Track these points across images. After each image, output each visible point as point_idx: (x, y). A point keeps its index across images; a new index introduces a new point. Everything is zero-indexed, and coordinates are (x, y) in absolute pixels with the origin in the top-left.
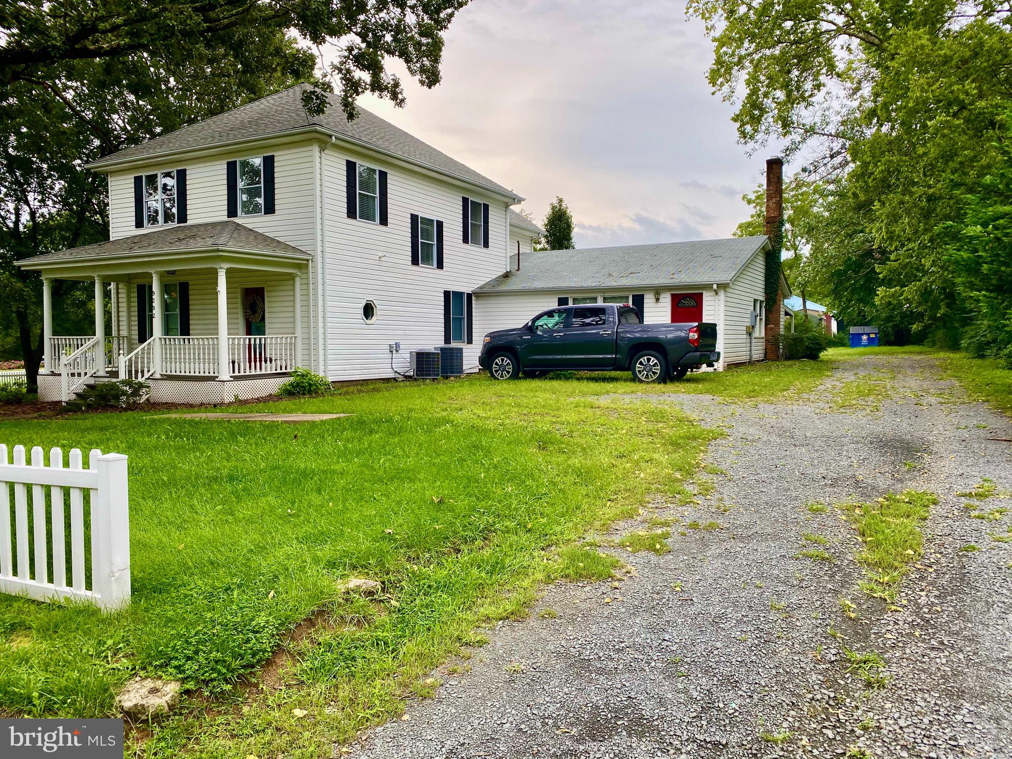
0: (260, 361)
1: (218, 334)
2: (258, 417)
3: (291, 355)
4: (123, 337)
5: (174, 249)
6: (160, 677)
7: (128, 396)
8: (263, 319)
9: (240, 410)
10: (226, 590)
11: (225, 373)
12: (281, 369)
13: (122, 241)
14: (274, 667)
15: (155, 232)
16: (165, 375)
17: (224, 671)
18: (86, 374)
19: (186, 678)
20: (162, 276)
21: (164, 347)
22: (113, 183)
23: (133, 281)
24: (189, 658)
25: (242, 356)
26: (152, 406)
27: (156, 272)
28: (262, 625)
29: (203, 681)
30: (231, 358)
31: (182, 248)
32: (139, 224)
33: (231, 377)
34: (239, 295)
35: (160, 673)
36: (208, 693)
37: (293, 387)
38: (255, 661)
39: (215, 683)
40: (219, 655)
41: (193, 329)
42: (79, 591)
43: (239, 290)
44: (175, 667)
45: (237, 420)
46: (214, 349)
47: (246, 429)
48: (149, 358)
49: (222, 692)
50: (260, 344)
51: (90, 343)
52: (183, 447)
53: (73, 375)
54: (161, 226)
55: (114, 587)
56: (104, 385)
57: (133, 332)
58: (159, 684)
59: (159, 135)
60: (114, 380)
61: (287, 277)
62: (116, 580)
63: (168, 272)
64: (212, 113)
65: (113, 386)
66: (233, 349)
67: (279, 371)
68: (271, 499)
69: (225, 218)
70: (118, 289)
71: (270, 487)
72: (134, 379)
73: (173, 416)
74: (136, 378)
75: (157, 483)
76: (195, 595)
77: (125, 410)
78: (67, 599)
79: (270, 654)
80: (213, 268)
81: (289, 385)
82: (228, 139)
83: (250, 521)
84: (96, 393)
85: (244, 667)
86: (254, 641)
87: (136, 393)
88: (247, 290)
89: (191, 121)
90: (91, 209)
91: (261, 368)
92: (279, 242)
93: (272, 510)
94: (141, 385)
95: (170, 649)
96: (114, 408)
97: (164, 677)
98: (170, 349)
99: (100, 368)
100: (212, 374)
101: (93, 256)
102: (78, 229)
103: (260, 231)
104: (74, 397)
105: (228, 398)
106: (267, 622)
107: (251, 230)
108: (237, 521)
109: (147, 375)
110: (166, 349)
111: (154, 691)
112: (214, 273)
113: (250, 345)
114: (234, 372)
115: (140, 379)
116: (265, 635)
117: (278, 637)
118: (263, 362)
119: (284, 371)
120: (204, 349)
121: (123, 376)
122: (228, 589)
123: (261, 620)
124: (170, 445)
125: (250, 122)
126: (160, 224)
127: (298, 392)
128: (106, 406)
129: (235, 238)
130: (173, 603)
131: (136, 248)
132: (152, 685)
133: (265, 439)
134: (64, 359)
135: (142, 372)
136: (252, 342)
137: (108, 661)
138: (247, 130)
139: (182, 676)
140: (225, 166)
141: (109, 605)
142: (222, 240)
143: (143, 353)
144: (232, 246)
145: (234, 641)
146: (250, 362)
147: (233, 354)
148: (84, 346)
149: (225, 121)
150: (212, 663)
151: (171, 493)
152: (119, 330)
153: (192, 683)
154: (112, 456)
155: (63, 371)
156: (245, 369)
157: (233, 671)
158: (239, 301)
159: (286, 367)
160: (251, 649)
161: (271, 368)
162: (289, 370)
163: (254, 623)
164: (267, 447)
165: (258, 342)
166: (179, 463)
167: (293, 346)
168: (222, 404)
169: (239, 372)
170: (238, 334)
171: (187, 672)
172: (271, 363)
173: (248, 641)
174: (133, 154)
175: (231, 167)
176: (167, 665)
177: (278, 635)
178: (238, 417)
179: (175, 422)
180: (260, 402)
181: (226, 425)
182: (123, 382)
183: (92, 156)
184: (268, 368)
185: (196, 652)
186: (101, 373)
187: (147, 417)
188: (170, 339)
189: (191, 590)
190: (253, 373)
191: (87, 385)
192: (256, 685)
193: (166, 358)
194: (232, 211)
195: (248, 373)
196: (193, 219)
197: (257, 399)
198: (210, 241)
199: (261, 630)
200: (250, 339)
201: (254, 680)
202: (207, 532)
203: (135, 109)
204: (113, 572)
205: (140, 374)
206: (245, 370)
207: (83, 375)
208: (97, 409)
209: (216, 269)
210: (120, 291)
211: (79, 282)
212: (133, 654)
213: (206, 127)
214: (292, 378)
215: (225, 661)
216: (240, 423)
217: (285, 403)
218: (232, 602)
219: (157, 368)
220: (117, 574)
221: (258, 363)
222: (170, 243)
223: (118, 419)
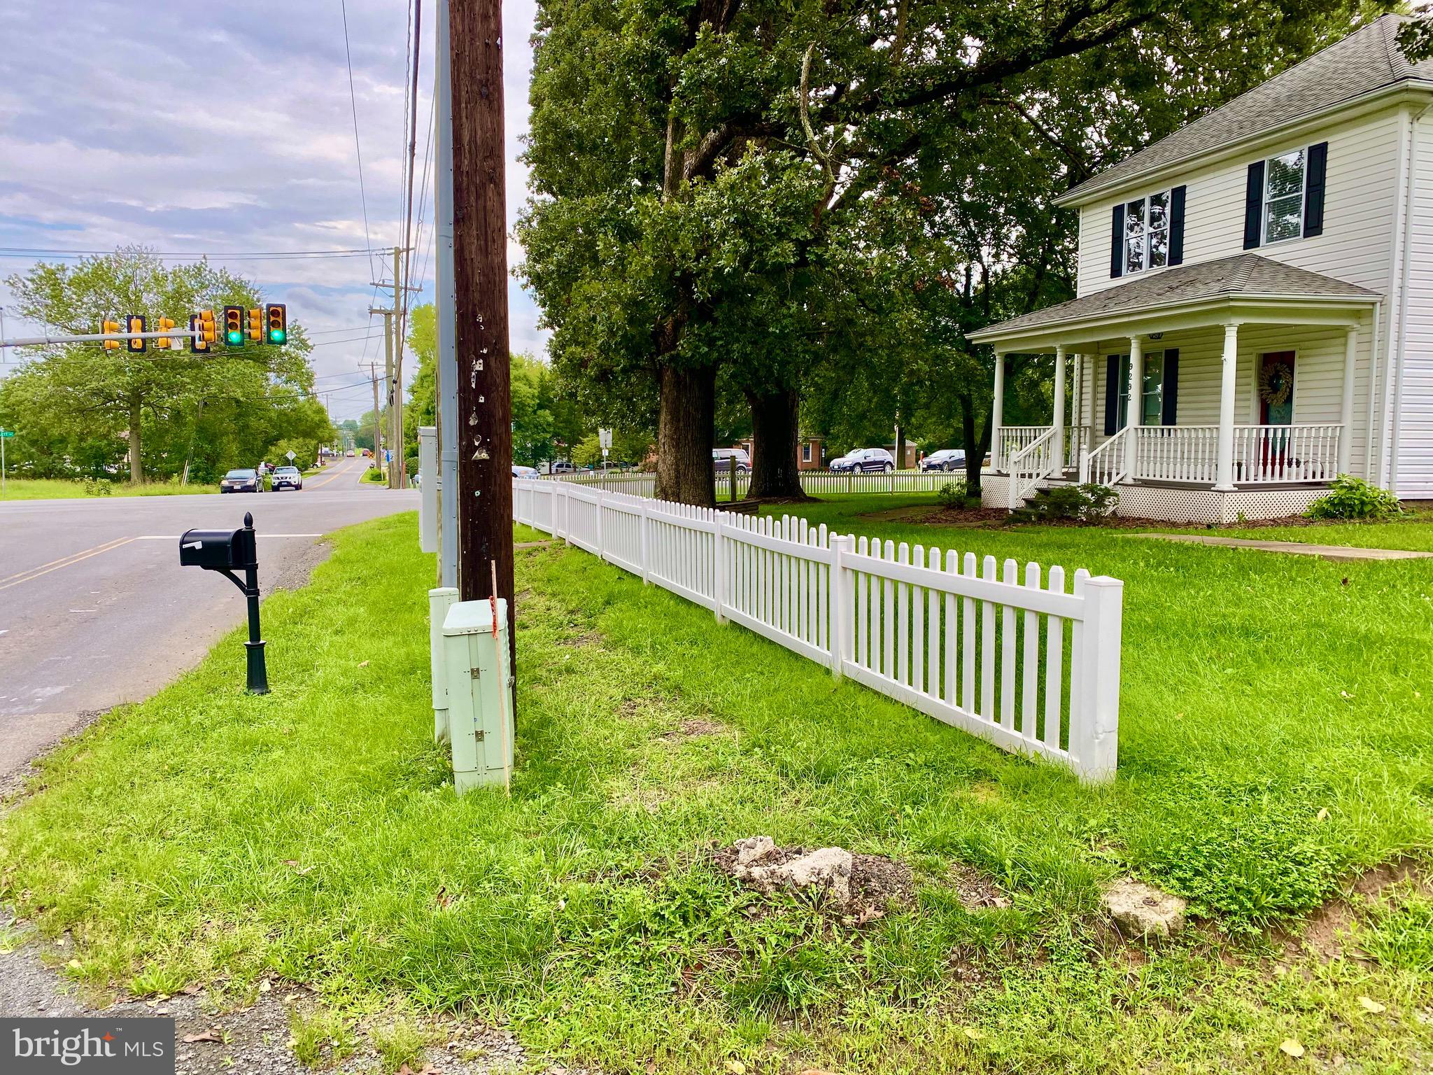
0: (1281, 464)
1: (1218, 423)
2: (1280, 547)
3: (1332, 455)
4: (1085, 428)
5: (1163, 302)
6: (1159, 887)
7: (1090, 506)
8: (1289, 400)
9: (1249, 535)
10: (1251, 791)
11: (1226, 480)
12: (1314, 477)
13: (1092, 298)
14: (1326, 923)
15: (1136, 282)
16: (1139, 480)
17: (1250, 905)
18: (1038, 475)
19: (1194, 899)
20: (1143, 341)
21: (1140, 442)
22: (1085, 220)
23: (1102, 351)
24: (1197, 873)
25: (1251, 455)
26: (1120, 521)
27: (1136, 337)
28: (1309, 855)
29: (1218, 910)
30: (1236, 457)
31: (1174, 299)
32: (1116, 272)
33: (1235, 485)
34: (1253, 365)
35: (1158, 881)
36: (1225, 929)
37: (1333, 504)
38: (1296, 905)
39: (1236, 919)
40: (1242, 880)
41: (1181, 417)
42: (1050, 748)
43: (1254, 358)
44: (1178, 879)
45: (1247, 549)
46: (1211, 445)
47: (1262, 563)
48: (1119, 456)
49: (1246, 934)
50: (1283, 438)
51: (1045, 435)
52: (1170, 580)
53: (1023, 476)
54: (1146, 272)
55: (1097, 752)
56: (1061, 490)
57: (1098, 421)
58: (1157, 895)
59: (1148, 143)
60: (1074, 484)
61: (1334, 333)
62: (1100, 743)
63: (1152, 336)
64: (1227, 96)
65: (1072, 492)
66: (1240, 445)
67: (1310, 479)
68: (1312, 669)
69: (1241, 251)
70: (1082, 362)
71: (1309, 653)
72: (1098, 483)
73: (1153, 536)
74: (1101, 482)
75: (1140, 625)
76: (1204, 787)
77: (1087, 524)
78: (1038, 755)
79: (1321, 902)
80: (1218, 327)
81: (1327, 502)
82: (1253, 130)
83: (1279, 697)
84: (1051, 499)
85: (1279, 909)
86: (1295, 875)
87: (1100, 502)
88: (1266, 356)
89: (1194, 115)
90: (1053, 260)
91: (1281, 474)
92: (1325, 279)
93: (1316, 686)
94: (1108, 493)
95: (1171, 853)
96: (1073, 521)
97: (1163, 888)
98: (1149, 444)
99: (1055, 467)
100: (1206, 481)
101: (1057, 320)
102: (1037, 287)
103: (1294, 264)
104: (1023, 504)
105: (1228, 517)
106: (1317, 853)
107: (1280, 265)
108: (1259, 694)
109: (1115, 479)
110: (1143, 444)
111: (1150, 902)
112: (1220, 332)
113: (1266, 439)
114: (1239, 478)
115: (1106, 484)
116: (1313, 871)
117: (1333, 880)
118: (1286, 466)
119: (1318, 479)
120: (1197, 445)
121: (1084, 478)
122: (1253, 790)
123: (1307, 846)
124: (1152, 576)
125: (1289, 96)
126: (1144, 268)
127: (1342, 514)
128: (1063, 517)
129: (1254, 279)
130: (1174, 791)
131: (1111, 305)
132: (1148, 895)
133: (1294, 580)
134: (1015, 455)
135: (1110, 475)
136: (1271, 435)
137: (1090, 846)
138: (1285, 111)
139: (1188, 894)
140: (1246, 172)
141: (1089, 774)
142: (1235, 284)
143: (1112, 449)
144: (1250, 291)
145: (1264, 867)
146: (1265, 465)
147: (1240, 453)
148: (1038, 439)
149: (1249, 103)
150: (1231, 890)
151: (1158, 641)
152: (1080, 418)
153: (1202, 907)
154: (1104, 579)
155: (1013, 470)
156: (1254, 475)
157: (1262, 909)
158: (1253, 373)
159: (1322, 473)
160: (1290, 886)
161: (1298, 474)
162: (1326, 479)
163: (1296, 849)
164: (1298, 592)
165: (1279, 434)
166: (1166, 601)
167: (1336, 443)
168: (1219, 524)
169: (1247, 480)
170: (1247, 423)
171: (1197, 891)
172: (1298, 467)
173: (1285, 873)
174: (1114, 175)
175: (1255, 172)
176: (1167, 873)
177: (1334, 877)
178: (1247, 544)
179: (1157, 545)
180: (1279, 525)
181: (1230, 554)
182: (1085, 487)
183: (1058, 188)
184: (1292, 475)
185: (1209, 867)
186: (1057, 475)
187: (1118, 535)
188: (1149, 430)
189: (1198, 778)
190: (1269, 480)
191: (1039, 490)
192: (1297, 941)
193: (1142, 457)
194: (1251, 240)
195: (1260, 481)
196: (1191, 257)
197: (1274, 520)
198: (1216, 287)
199: (1307, 862)
200: (1267, 430)
201: (1294, 933)
202: (1216, 702)
203: (1117, 114)
204: (1096, 733)
205: (1106, 478)
206: (1256, 476)
207: (1034, 476)
208: (1051, 521)
209: (1223, 327)
210: (1085, 365)
211: (1033, 356)
212: (1122, 846)
213: (1220, 119)
214: (1331, 491)
215: (1250, 892)
216: (1252, 554)
217: (1320, 529)
218: (1261, 810)
219: (1129, 470)
220: (1101, 736)
221: (1277, 467)
222: (1159, 295)
223: (1081, 535)
